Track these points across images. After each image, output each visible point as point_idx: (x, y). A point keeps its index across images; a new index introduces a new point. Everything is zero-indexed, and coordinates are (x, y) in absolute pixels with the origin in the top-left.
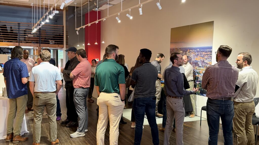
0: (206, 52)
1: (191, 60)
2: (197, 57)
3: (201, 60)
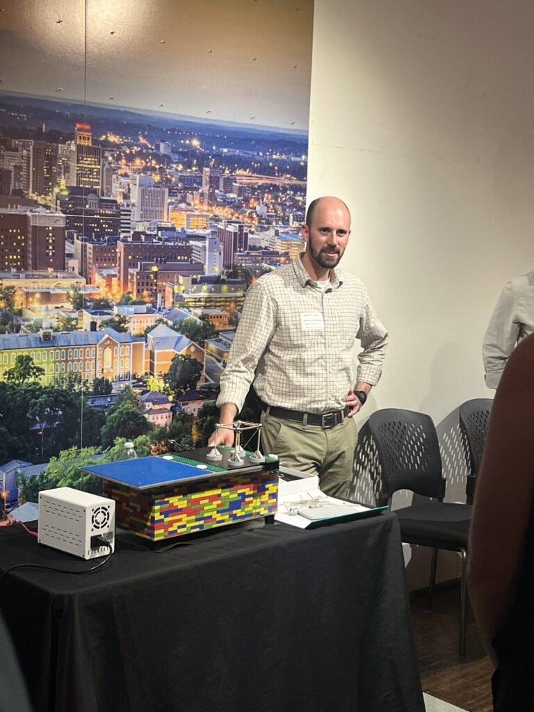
0: (264, 170)
2: (184, 200)
3: (221, 226)
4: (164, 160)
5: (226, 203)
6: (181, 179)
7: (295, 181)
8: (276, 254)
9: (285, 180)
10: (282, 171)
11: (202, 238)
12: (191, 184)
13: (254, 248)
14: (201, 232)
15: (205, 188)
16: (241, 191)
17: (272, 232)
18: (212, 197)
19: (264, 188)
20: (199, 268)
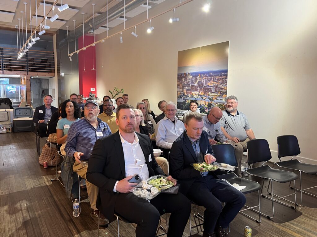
0: (221, 76)
1: (202, 85)
2: (210, 82)
3: (215, 85)
4: (208, 77)
5: (215, 81)
6: (210, 79)
7: (225, 77)
8: (222, 88)
9: (224, 77)
10: (223, 76)
11: (212, 87)
12: (211, 79)
13: (219, 88)
14: (212, 86)
15: (212, 80)
16: (217, 79)
17: (222, 85)
18: (213, 81)
19: (220, 79)
20: (212, 91)
